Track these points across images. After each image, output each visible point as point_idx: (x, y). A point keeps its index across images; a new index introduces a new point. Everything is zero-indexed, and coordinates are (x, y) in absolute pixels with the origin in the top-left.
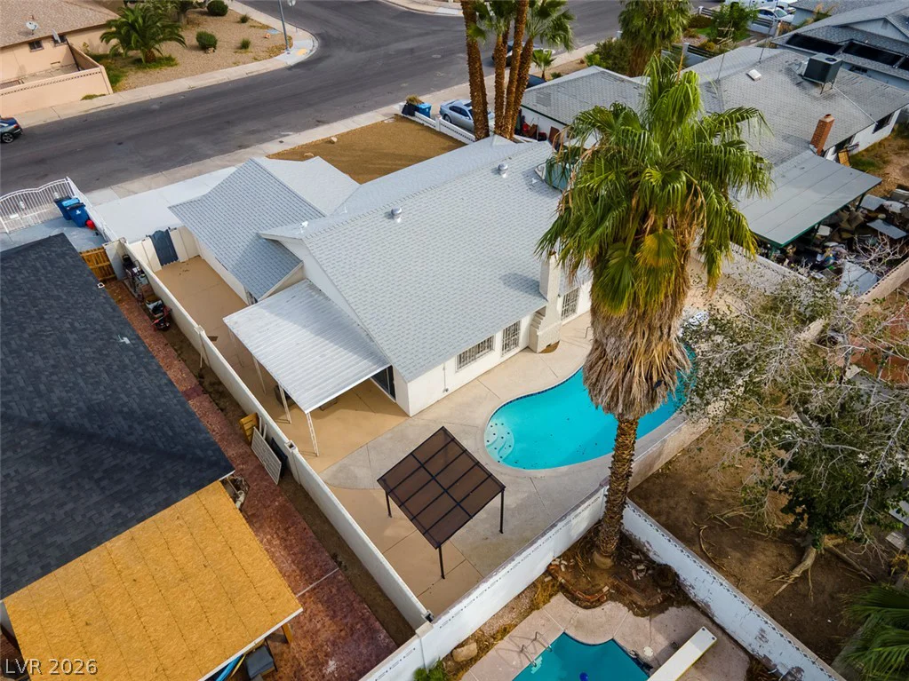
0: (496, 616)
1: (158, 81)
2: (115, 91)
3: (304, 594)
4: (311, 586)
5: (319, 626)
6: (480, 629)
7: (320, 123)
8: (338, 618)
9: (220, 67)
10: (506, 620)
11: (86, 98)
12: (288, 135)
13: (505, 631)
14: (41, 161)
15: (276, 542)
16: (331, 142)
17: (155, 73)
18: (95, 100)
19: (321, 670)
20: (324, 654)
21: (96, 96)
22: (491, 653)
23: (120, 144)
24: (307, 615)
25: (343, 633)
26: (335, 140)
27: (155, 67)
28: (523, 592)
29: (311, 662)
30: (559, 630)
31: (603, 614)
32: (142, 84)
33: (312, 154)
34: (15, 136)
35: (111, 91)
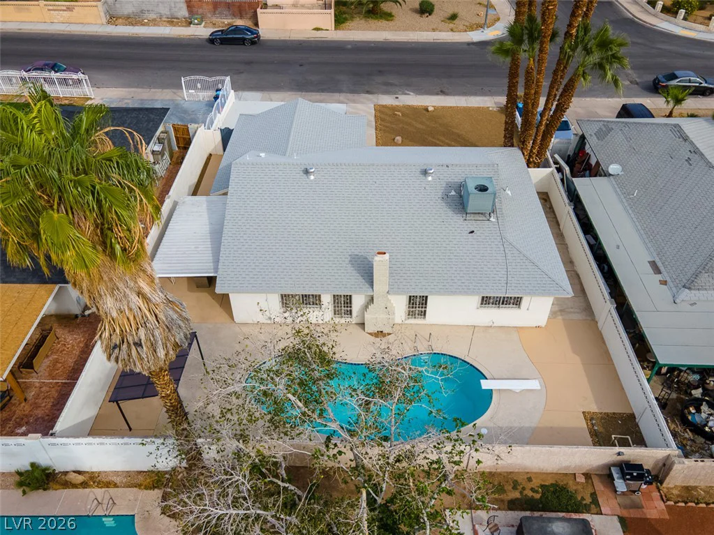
0: (116, 473)
1: (370, 29)
2: (336, 29)
3: (58, 383)
4: (67, 381)
5: (44, 405)
6: (100, 473)
7: (443, 93)
8: (55, 408)
9: (421, 29)
10: (117, 480)
11: (317, 29)
12: (408, 94)
13: (108, 485)
14: (249, 63)
15: (82, 345)
16: (427, 110)
17: (373, 23)
18: (319, 32)
19: (16, 428)
20: (26, 421)
21: (322, 29)
22: (87, 490)
23: (301, 65)
24: (46, 394)
25: (47, 418)
26: (431, 109)
27: (377, 18)
28: (144, 472)
29: (18, 420)
30: (133, 510)
31: (168, 524)
32: (358, 29)
33: (400, 114)
34: (253, 43)
35: (333, 29)
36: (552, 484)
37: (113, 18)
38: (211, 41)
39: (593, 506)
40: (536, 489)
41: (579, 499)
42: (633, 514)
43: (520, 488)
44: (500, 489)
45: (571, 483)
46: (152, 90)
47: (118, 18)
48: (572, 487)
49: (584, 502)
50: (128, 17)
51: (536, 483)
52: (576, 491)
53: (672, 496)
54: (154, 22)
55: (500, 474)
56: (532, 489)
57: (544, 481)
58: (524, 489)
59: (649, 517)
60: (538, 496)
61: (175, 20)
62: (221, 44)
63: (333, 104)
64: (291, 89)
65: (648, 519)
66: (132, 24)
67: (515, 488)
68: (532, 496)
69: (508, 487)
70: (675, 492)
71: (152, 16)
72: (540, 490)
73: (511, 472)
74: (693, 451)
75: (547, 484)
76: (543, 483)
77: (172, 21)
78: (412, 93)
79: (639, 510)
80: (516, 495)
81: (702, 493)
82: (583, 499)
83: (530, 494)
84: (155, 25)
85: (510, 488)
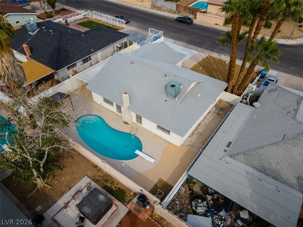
2: (224, 25)
11: (216, 24)
14: (181, 30)
16: (225, 62)
21: (218, 25)
23: (197, 35)
26: (227, 63)
33: (212, 61)
34: (189, 24)
35: (222, 25)
36: (122, 189)
37: (153, 7)
38: (176, 20)
39: (127, 203)
40: (117, 187)
41: (125, 198)
42: (136, 213)
43: (113, 184)
44: (107, 181)
45: (128, 192)
46: (144, 31)
47: (155, 7)
48: (127, 194)
49: (126, 200)
50: (158, 7)
51: (119, 186)
52: (127, 195)
53: (154, 217)
54: (165, 11)
55: (111, 177)
56: (115, 187)
57: (121, 187)
58: (113, 185)
59: (139, 216)
60: (115, 189)
61: (172, 11)
62: (178, 22)
63: (194, 51)
64: (186, 42)
65: (138, 217)
66: (158, 10)
67: (111, 183)
68: (113, 189)
69: (109, 182)
70: (157, 216)
71: (165, 8)
72: (117, 188)
73: (115, 179)
74: (184, 212)
75: (121, 188)
76: (120, 187)
77: (170, 11)
78: (228, 56)
79: (139, 213)
80: (109, 185)
81: (165, 223)
82: (126, 199)
83: (113, 187)
84: (164, 11)
85: (110, 182)
